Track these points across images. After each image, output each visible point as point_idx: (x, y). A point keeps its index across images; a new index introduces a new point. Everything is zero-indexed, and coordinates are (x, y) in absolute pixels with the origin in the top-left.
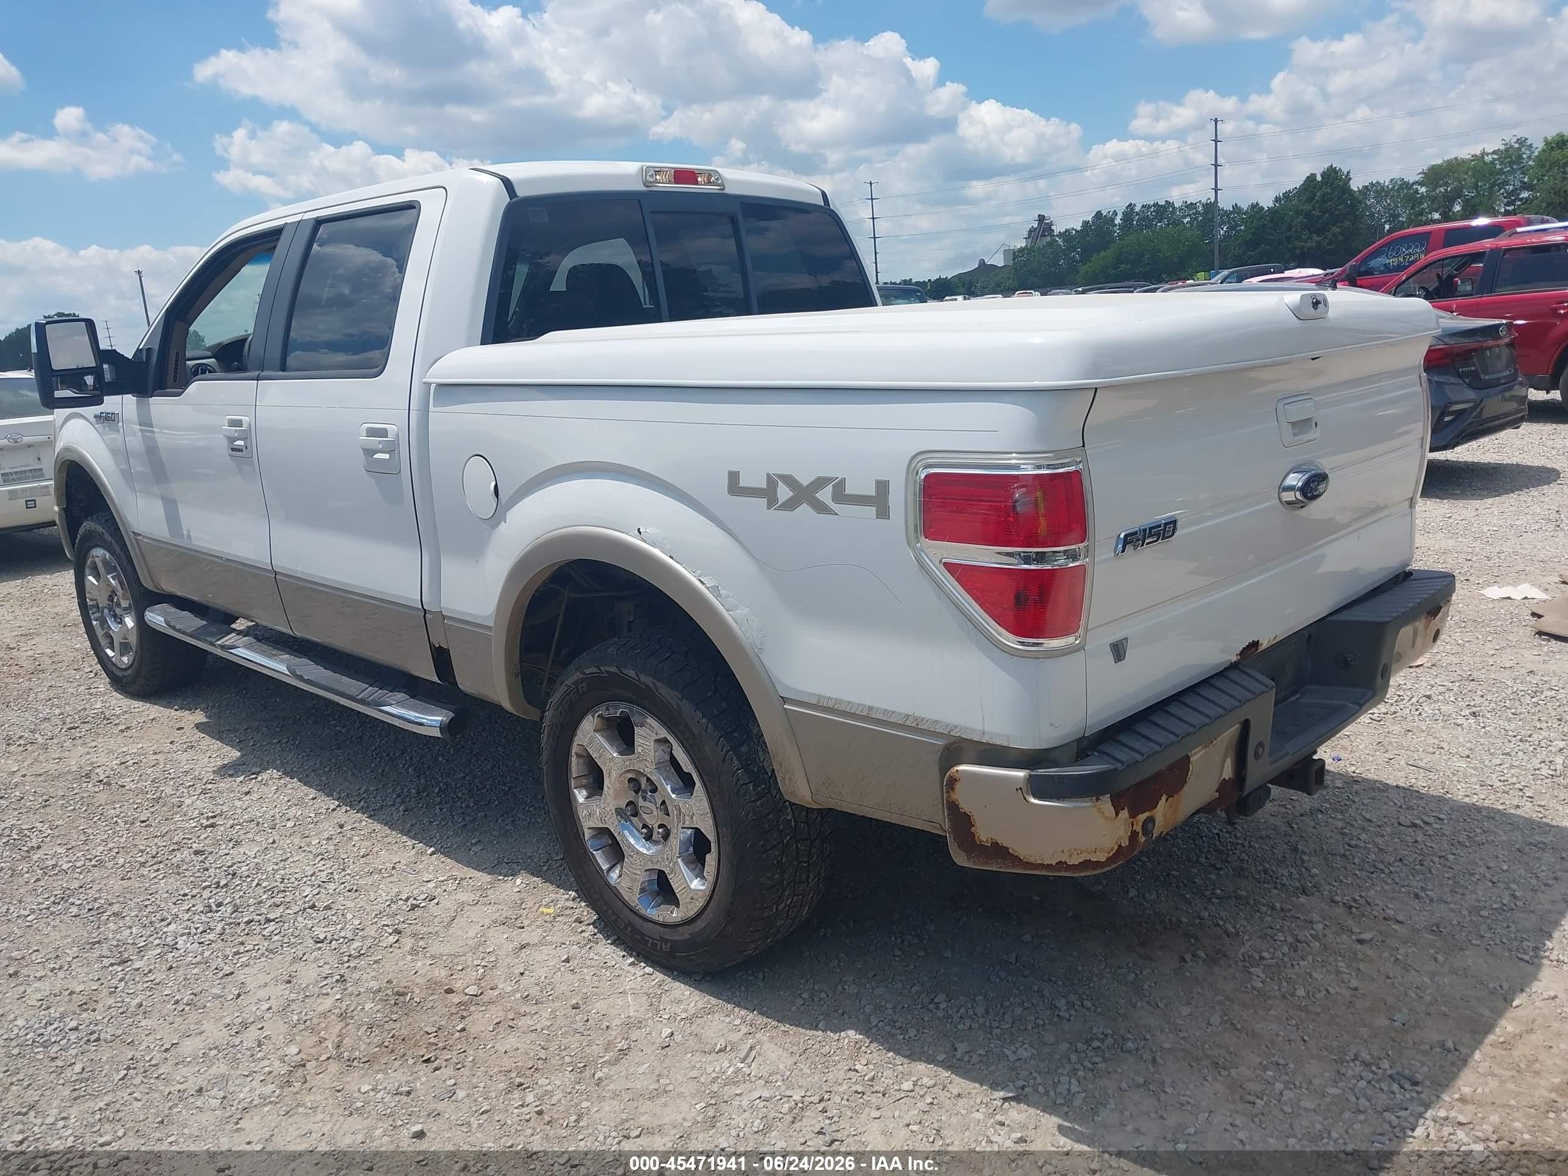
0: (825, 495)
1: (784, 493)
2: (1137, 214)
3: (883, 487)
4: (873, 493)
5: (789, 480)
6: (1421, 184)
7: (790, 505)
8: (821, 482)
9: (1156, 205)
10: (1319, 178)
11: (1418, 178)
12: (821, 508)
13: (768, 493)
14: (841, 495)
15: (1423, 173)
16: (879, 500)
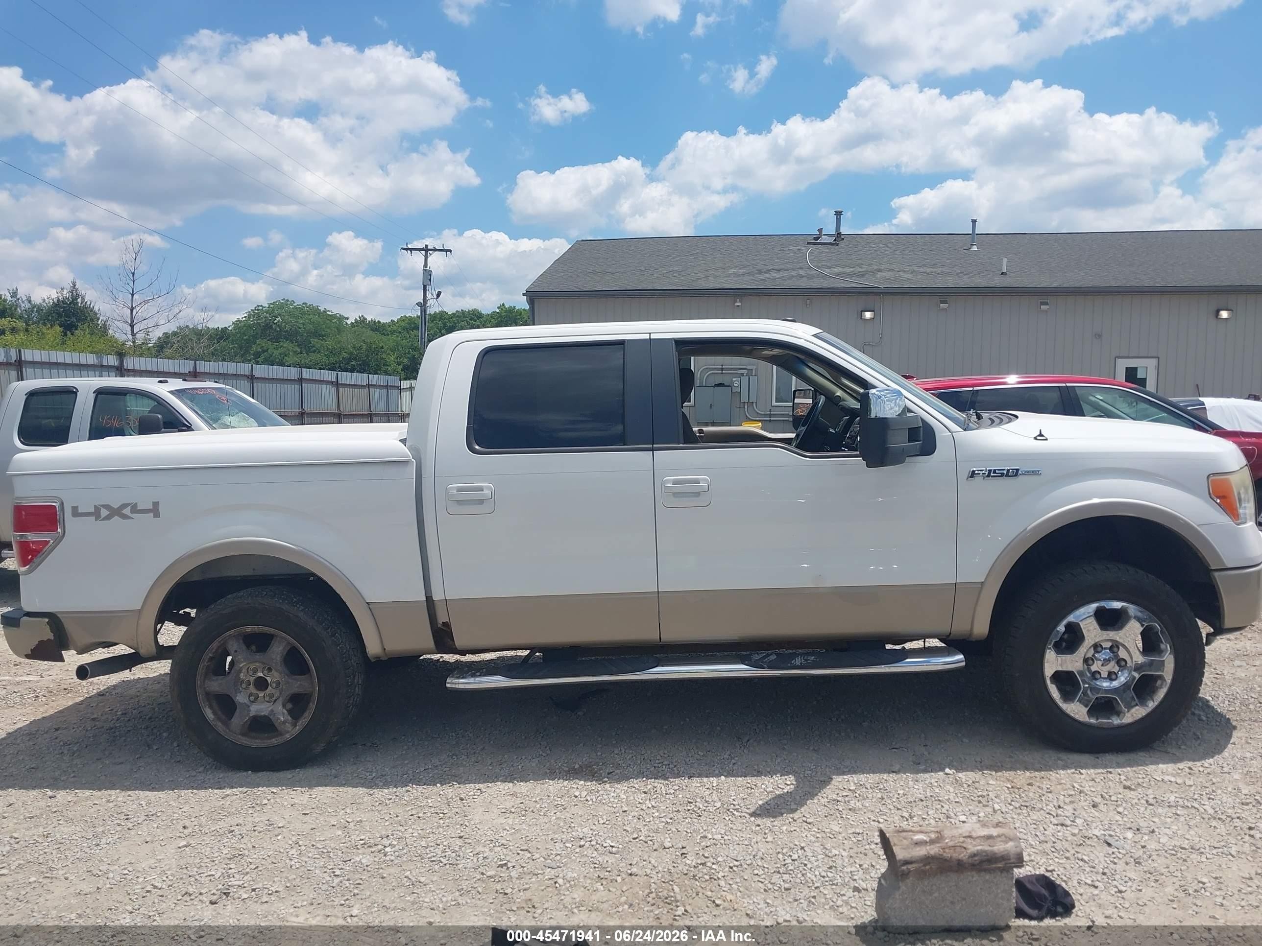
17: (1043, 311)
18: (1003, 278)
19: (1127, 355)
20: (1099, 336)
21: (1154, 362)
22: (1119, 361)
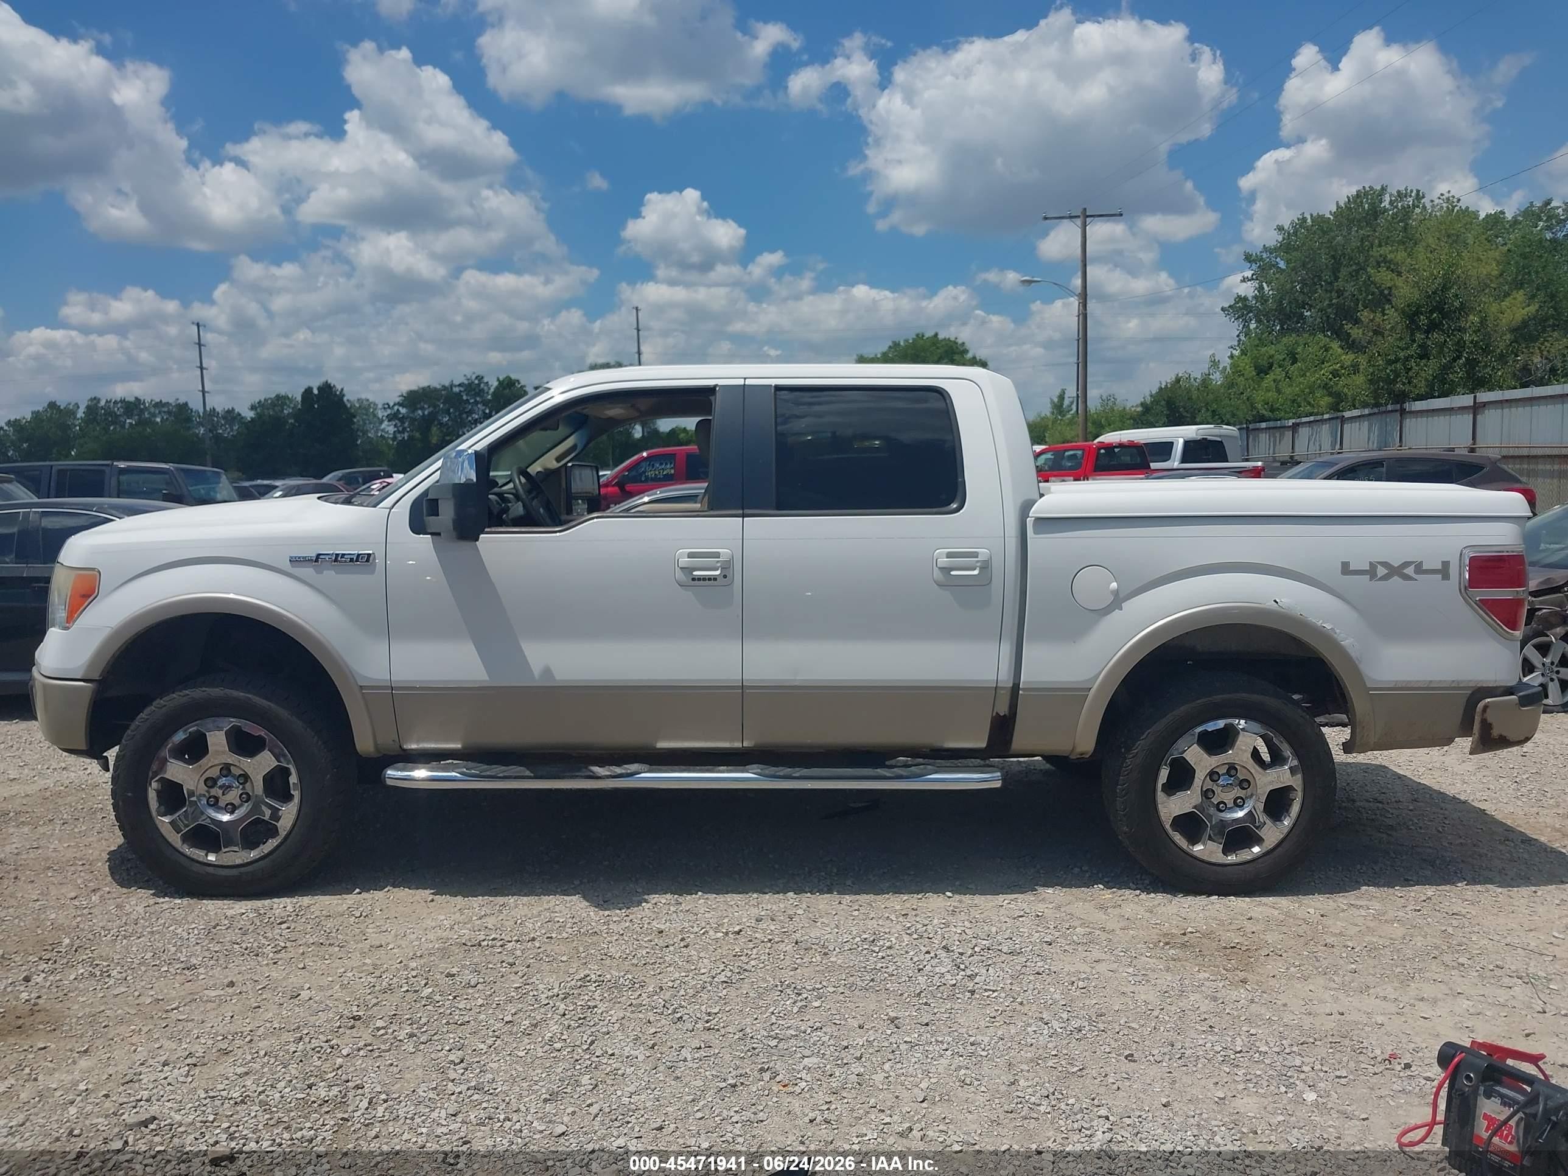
0: (1410, 571)
1: (1381, 571)
2: (102, 408)
3: (1446, 564)
4: (1440, 568)
5: (1385, 564)
6: (399, 404)
7: (1385, 578)
8: (1407, 564)
9: (123, 401)
10: (316, 392)
11: (398, 400)
12: (1407, 578)
13: (1371, 572)
14: (1419, 569)
15: (402, 396)
16: (1444, 571)
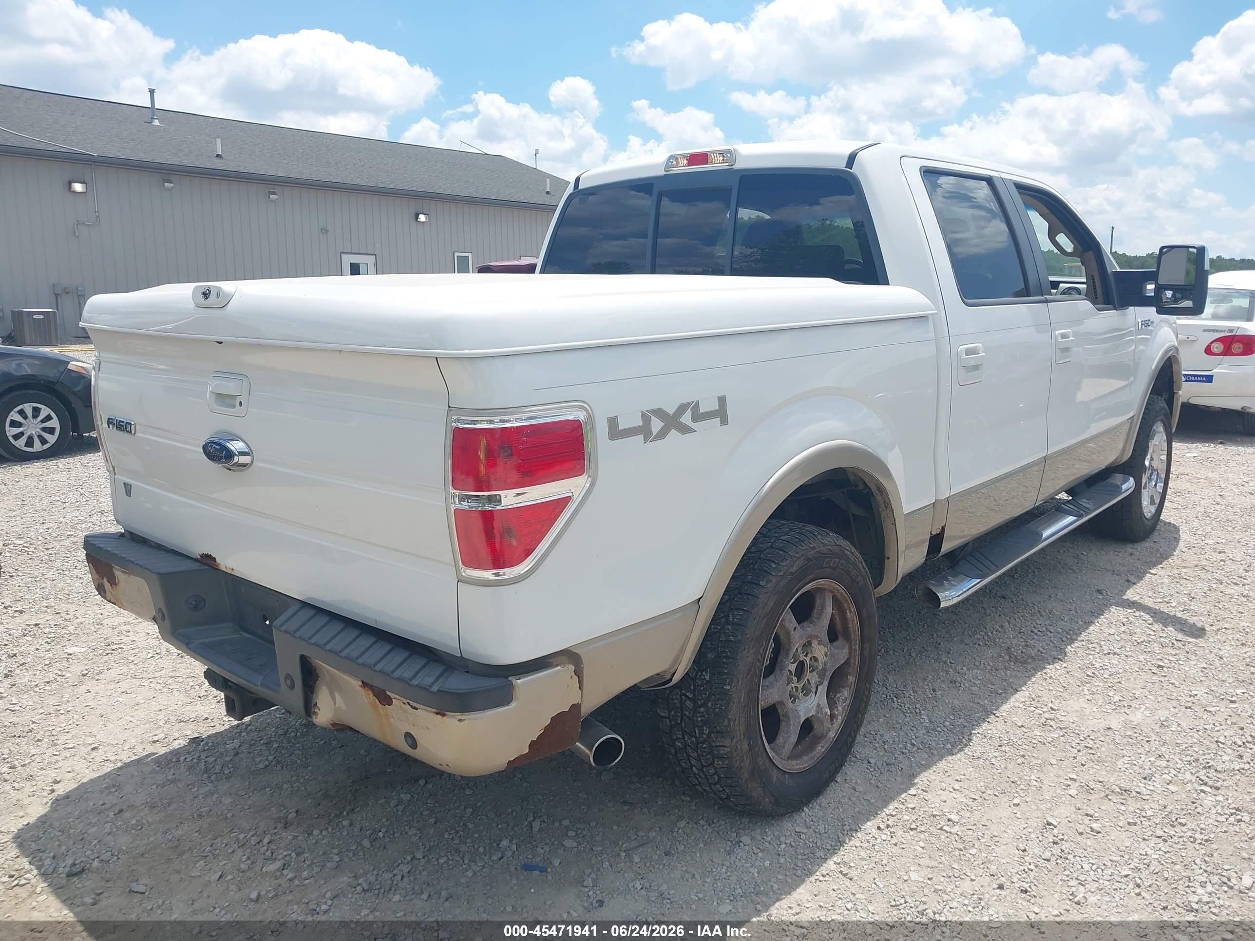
17: (272, 201)
18: (217, 160)
19: (350, 251)
20: (325, 231)
21: (373, 257)
22: (344, 256)
